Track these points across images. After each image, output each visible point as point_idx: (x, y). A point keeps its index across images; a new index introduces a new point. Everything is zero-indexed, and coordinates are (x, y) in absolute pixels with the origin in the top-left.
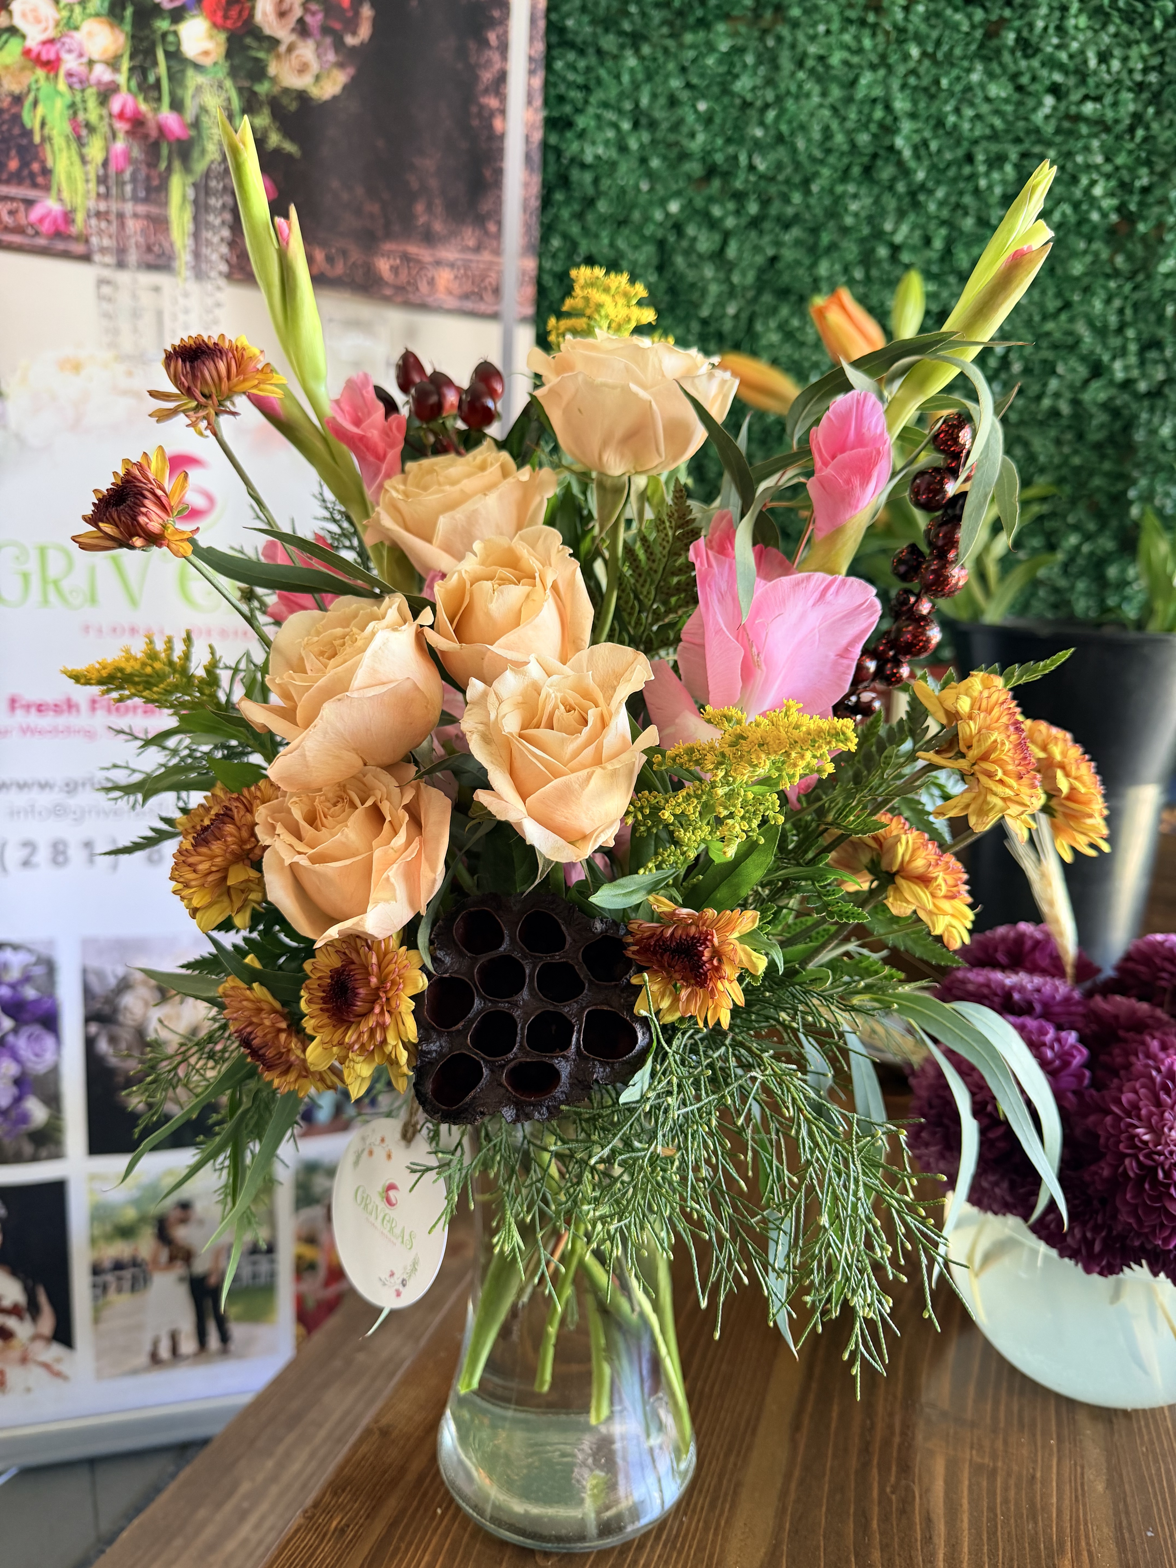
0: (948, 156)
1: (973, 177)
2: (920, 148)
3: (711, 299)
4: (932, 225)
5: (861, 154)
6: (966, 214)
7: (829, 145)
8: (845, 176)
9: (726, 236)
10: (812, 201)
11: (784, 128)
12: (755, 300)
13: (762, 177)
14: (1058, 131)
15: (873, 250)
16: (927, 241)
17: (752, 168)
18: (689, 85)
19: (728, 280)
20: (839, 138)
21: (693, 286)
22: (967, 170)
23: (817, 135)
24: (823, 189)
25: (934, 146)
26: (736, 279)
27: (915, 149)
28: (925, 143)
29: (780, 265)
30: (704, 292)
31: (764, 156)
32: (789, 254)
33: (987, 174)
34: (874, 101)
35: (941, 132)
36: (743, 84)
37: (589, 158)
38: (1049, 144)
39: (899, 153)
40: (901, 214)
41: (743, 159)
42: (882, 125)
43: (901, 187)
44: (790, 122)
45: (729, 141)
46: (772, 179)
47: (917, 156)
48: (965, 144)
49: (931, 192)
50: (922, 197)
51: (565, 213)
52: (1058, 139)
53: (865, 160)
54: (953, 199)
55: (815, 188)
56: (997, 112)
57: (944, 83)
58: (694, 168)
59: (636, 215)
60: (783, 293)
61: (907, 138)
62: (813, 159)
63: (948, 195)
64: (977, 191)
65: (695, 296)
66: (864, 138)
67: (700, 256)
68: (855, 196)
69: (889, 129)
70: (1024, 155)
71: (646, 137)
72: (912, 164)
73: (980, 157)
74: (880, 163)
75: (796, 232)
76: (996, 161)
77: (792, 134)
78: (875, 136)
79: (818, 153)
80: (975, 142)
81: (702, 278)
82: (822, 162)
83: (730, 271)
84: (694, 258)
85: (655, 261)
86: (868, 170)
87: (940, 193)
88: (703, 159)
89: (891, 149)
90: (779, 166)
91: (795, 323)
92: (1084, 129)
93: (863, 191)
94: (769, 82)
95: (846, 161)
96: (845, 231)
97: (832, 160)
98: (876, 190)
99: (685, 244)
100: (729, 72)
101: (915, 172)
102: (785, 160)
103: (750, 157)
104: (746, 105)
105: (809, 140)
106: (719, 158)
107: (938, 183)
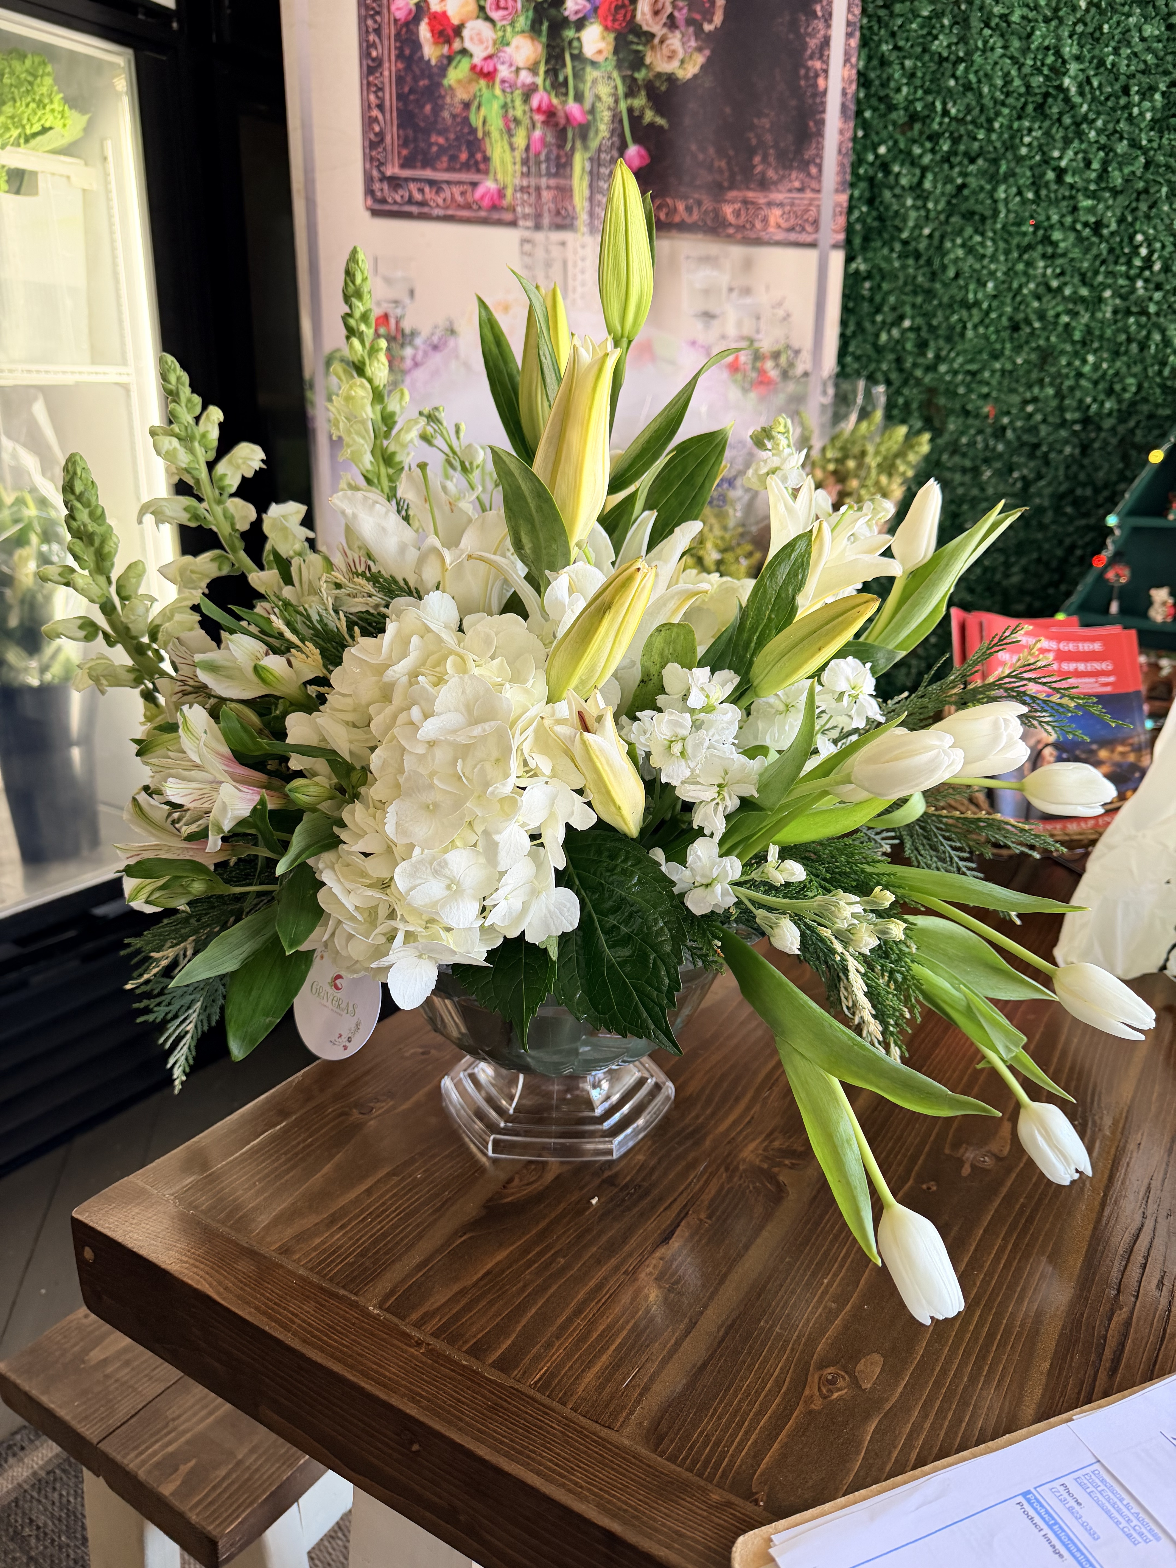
0: (1108, 89)
1: (1128, 106)
2: (1084, 85)
3: (911, 224)
4: (1092, 150)
5: (1035, 94)
6: (1121, 138)
7: (1009, 88)
8: (1021, 113)
9: (924, 170)
10: (994, 137)
11: (972, 77)
12: (946, 222)
13: (956, 119)
15: (1042, 175)
16: (1088, 164)
17: (945, 113)
18: (896, 48)
19: (924, 206)
20: (1017, 82)
21: (896, 213)
22: (1123, 101)
23: (999, 82)
24: (1001, 126)
25: (1095, 82)
26: (930, 205)
27: (1080, 86)
28: (1088, 81)
29: (966, 192)
30: (905, 218)
31: (955, 103)
32: (973, 182)
33: (1140, 102)
34: (1047, 48)
35: (1102, 69)
36: (940, 45)
39: (1067, 91)
40: (1067, 142)
41: (939, 106)
42: (1052, 68)
43: (1067, 120)
44: (976, 72)
45: (927, 92)
46: (961, 121)
47: (1081, 94)
48: (1122, 79)
49: (1092, 122)
50: (1084, 127)
53: (1038, 98)
54: (1110, 126)
55: (996, 125)
56: (1149, 49)
57: (1106, 27)
58: (899, 116)
60: (969, 215)
61: (1074, 78)
62: (996, 102)
63: (1105, 123)
64: (1130, 119)
65: (898, 221)
66: (1037, 80)
67: (903, 188)
68: (1029, 130)
69: (1058, 71)
72: (1077, 100)
73: (1135, 89)
74: (1050, 100)
75: (980, 163)
76: (1147, 92)
77: (979, 81)
78: (1047, 78)
79: (1000, 96)
80: (1131, 76)
81: (904, 207)
82: (1003, 104)
83: (926, 199)
84: (898, 191)
85: (867, 194)
86: (1040, 108)
87: (1100, 122)
88: (906, 109)
89: (1060, 88)
90: (969, 110)
91: (978, 238)
93: (1036, 125)
94: (963, 39)
95: (1022, 100)
96: (1019, 160)
97: (1011, 101)
98: (1047, 124)
99: (892, 179)
100: (929, 33)
101: (1080, 106)
102: (973, 104)
103: (944, 104)
104: (942, 60)
105: (992, 86)
106: (919, 106)
107: (1099, 114)
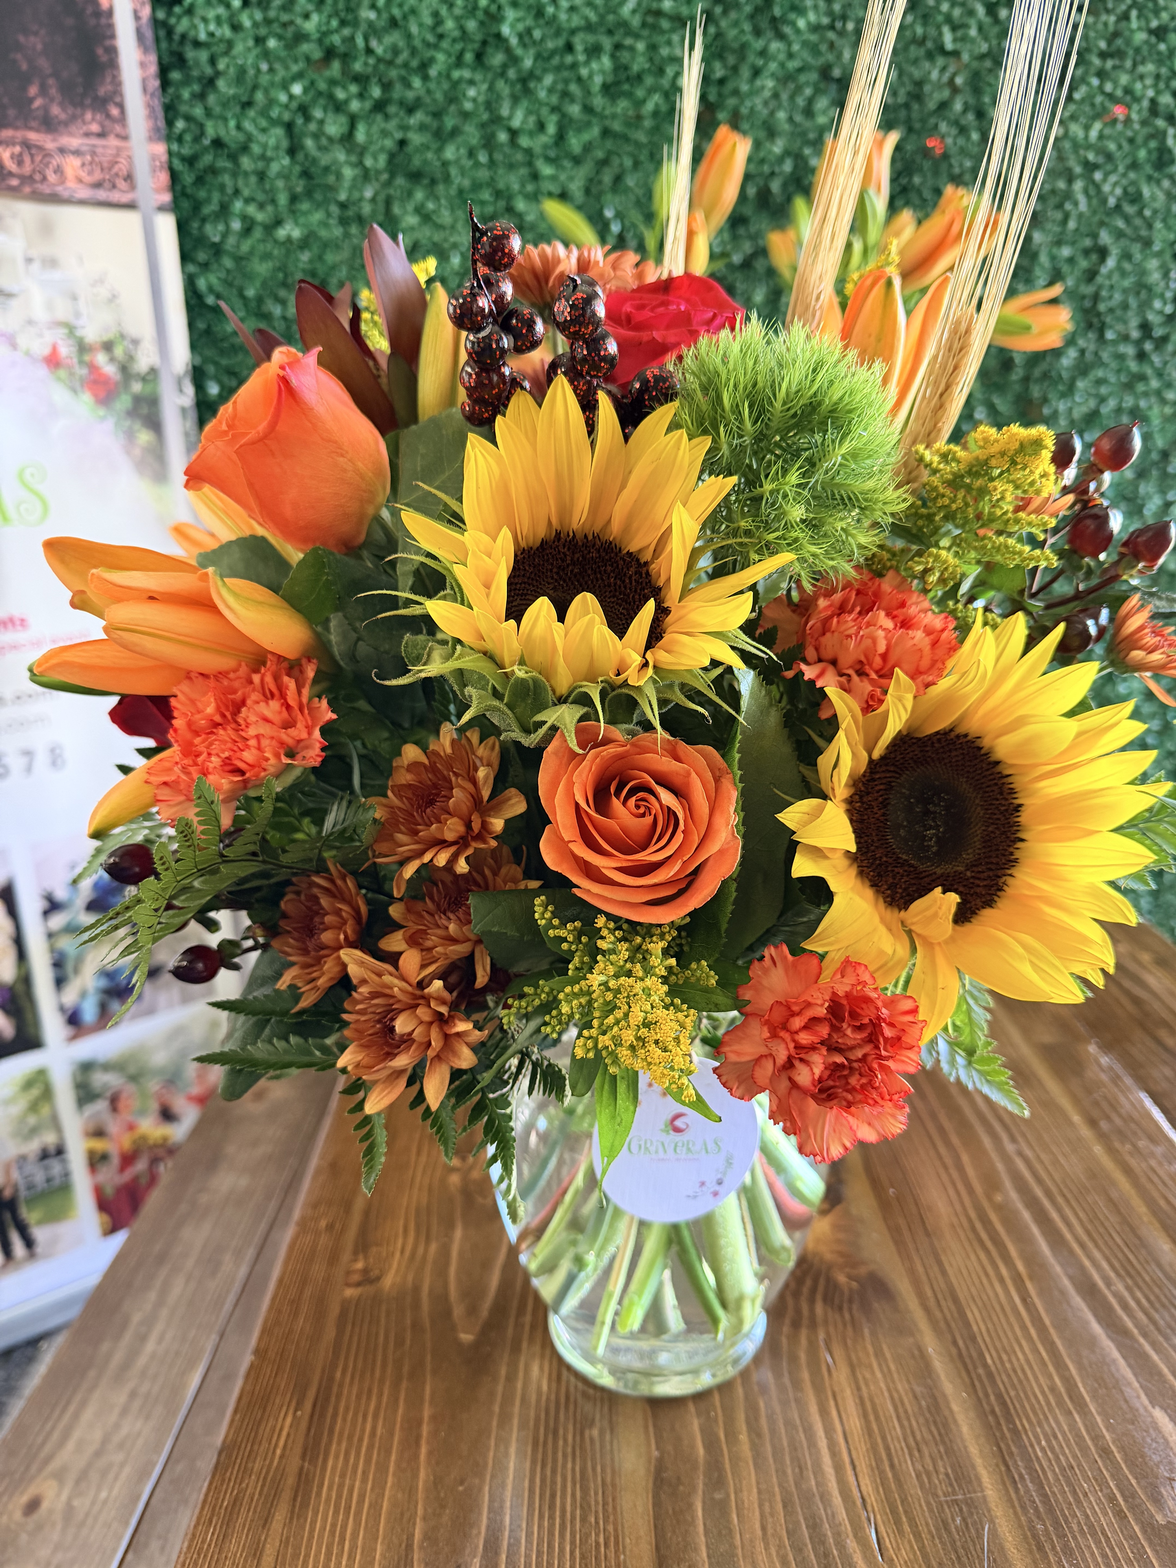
0: (550, 45)
1: (574, 66)
2: (525, 37)
3: (346, 184)
4: (545, 111)
5: (472, 41)
6: (573, 101)
7: (440, 30)
8: (459, 62)
9: (353, 119)
10: (432, 86)
11: (396, 12)
12: (389, 183)
13: (380, 60)
14: (644, 25)
15: (493, 135)
16: (541, 126)
17: (369, 51)
19: (360, 163)
20: (450, 24)
21: (327, 169)
22: (569, 59)
23: (428, 21)
24: (440, 74)
25: (537, 34)
26: (369, 162)
27: (520, 36)
28: (529, 31)
29: (409, 149)
30: (339, 176)
31: (380, 41)
32: (416, 139)
33: (587, 63)
35: (541, 22)
37: (203, 36)
38: (637, 36)
39: (506, 40)
40: (515, 100)
41: (360, 41)
42: (486, 12)
43: (512, 73)
45: (343, 23)
46: (390, 63)
47: (523, 44)
48: (565, 35)
49: (539, 79)
50: (532, 85)
51: (186, 94)
52: (645, 33)
53: (476, 46)
54: (560, 87)
55: (433, 72)
58: (312, 49)
59: (259, 96)
60: (415, 176)
61: (512, 26)
62: (428, 45)
63: (555, 82)
64: (579, 80)
65: (331, 179)
66: (471, 25)
67: (330, 139)
68: (471, 82)
69: (494, 17)
70: (618, 47)
71: (258, 16)
72: (519, 52)
73: (579, 47)
74: (490, 50)
75: (419, 117)
76: (594, 51)
77: (405, 17)
78: (482, 23)
79: (430, 38)
80: (573, 32)
81: (335, 162)
82: (436, 47)
83: (361, 155)
84: (324, 141)
85: (285, 144)
86: (479, 56)
87: (548, 80)
88: (320, 41)
89: (498, 36)
90: (396, 51)
91: (431, 206)
92: (665, 24)
93: (478, 77)
95: (458, 46)
96: (466, 115)
97: (445, 44)
98: (490, 76)
99: (313, 127)
101: (522, 59)
102: (401, 44)
103: (366, 39)
105: (421, 25)
106: (336, 39)
107: (545, 71)
